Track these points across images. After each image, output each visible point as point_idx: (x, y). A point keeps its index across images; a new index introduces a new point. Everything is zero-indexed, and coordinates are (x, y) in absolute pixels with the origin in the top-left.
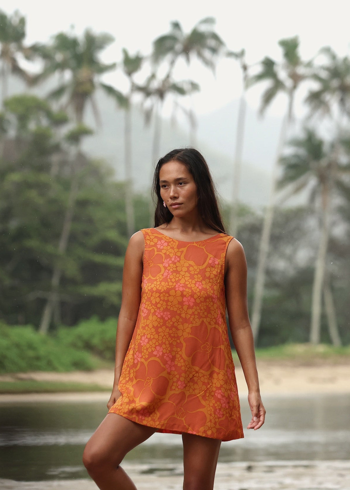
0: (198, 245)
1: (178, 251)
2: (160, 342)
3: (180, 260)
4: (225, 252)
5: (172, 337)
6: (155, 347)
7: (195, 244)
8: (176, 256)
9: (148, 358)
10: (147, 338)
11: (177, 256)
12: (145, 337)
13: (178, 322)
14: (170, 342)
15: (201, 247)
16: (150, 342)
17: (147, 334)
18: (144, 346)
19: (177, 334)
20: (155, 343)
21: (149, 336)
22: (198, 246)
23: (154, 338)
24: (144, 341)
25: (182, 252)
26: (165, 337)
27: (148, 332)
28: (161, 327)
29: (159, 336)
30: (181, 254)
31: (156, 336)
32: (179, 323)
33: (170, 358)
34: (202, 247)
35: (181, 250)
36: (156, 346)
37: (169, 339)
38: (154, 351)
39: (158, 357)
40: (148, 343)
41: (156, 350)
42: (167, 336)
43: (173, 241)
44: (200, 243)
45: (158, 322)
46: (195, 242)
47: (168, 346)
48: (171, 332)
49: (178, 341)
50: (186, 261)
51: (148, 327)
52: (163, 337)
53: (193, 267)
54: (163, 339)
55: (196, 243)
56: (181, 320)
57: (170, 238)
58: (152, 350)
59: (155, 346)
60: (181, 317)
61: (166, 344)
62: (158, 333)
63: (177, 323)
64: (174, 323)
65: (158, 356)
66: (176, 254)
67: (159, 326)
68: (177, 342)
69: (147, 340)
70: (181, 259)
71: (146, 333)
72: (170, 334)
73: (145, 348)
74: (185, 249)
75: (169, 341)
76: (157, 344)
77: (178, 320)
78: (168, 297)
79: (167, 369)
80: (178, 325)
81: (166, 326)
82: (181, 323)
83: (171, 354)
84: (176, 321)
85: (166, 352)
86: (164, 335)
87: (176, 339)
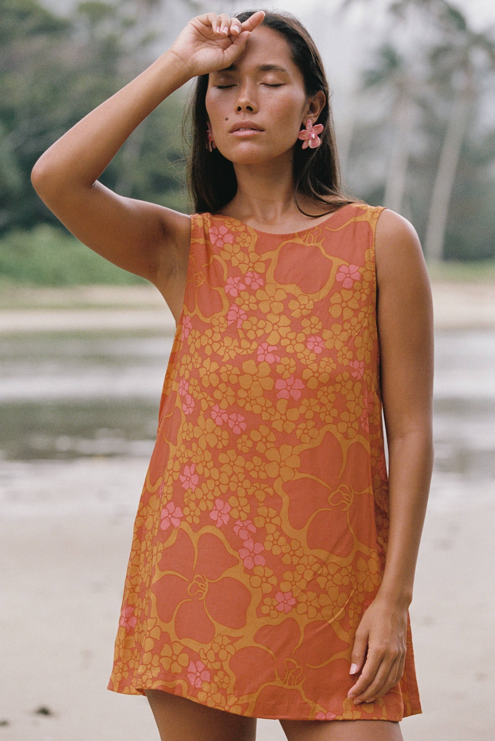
0: (305, 241)
1: (258, 261)
2: (224, 489)
3: (265, 283)
5: (253, 480)
6: (214, 502)
7: (298, 240)
8: (255, 274)
9: (200, 526)
10: (195, 472)
11: (258, 273)
12: (193, 468)
13: (267, 441)
14: (250, 492)
15: (312, 244)
16: (204, 486)
17: (197, 463)
19: (265, 472)
20: (213, 491)
21: (200, 470)
22: (306, 244)
23: (210, 477)
24: (190, 478)
25: (268, 263)
26: (235, 478)
27: (198, 459)
28: (224, 451)
29: (221, 473)
30: (267, 268)
31: (215, 473)
32: (269, 445)
33: (250, 532)
34: (316, 244)
35: (265, 257)
36: (216, 498)
37: (247, 484)
38: (211, 511)
39: (220, 528)
41: (214, 508)
42: (241, 477)
44: (310, 234)
45: (218, 437)
46: (296, 235)
47: (243, 501)
48: (249, 466)
49: (270, 491)
50: (279, 286)
51: (198, 446)
52: (230, 477)
53: (296, 299)
54: (230, 481)
55: (301, 235)
56: (272, 437)
59: (212, 498)
62: (218, 465)
63: (265, 443)
64: (255, 444)
66: (253, 267)
67: (220, 446)
68: (266, 493)
69: (196, 477)
71: (194, 460)
72: (247, 472)
74: (274, 256)
76: (218, 493)
77: (266, 437)
78: (238, 376)
79: (243, 560)
80: (267, 449)
81: (237, 450)
82: (273, 445)
83: (253, 523)
84: (261, 441)
85: (240, 518)
86: (234, 473)
87: (263, 486)
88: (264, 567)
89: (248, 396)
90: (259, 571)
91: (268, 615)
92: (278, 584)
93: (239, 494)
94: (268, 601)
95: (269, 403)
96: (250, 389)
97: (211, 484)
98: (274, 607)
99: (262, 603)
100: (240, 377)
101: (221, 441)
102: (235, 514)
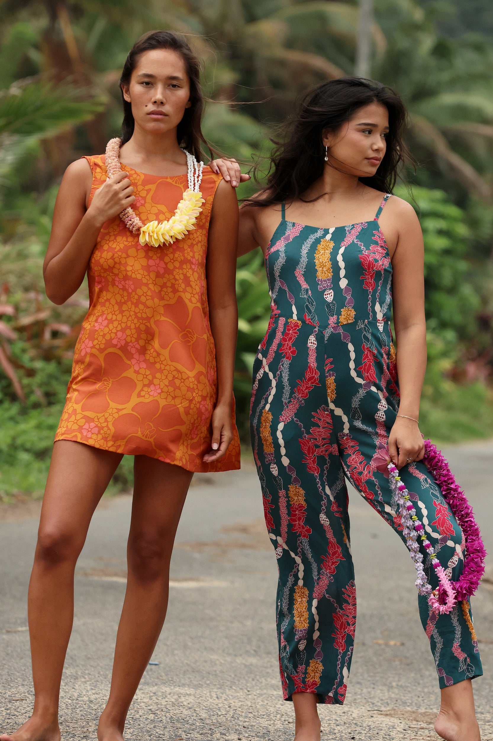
0: (173, 181)
1: (142, 190)
2: (123, 325)
3: (145, 202)
4: (213, 196)
5: (139, 319)
6: (116, 333)
7: (169, 180)
8: (139, 198)
9: (105, 349)
10: (106, 319)
11: (141, 197)
12: (104, 317)
13: (147, 295)
14: (137, 325)
15: (177, 185)
16: (111, 326)
17: (108, 314)
18: (99, 330)
19: (146, 313)
20: (117, 327)
21: (109, 317)
22: (174, 183)
23: (116, 320)
24: (101, 323)
25: (148, 191)
26: (130, 319)
27: (110, 310)
28: (125, 303)
29: (123, 316)
30: (147, 195)
31: (119, 317)
32: (148, 298)
33: (137, 349)
34: (179, 185)
35: (147, 187)
36: (117, 331)
37: (136, 321)
38: (113, 339)
39: (119, 349)
40: (107, 326)
41: (116, 337)
42: (133, 317)
43: (136, 173)
44: (177, 178)
45: (121, 295)
46: (169, 177)
47: (134, 331)
48: (137, 310)
49: (148, 324)
50: (153, 205)
51: (110, 303)
52: (128, 318)
53: (164, 214)
54: (128, 320)
55: (171, 178)
56: (149, 293)
57: (132, 170)
58: (111, 337)
59: (115, 331)
60: (149, 289)
61: (130, 329)
62: (122, 312)
63: (145, 296)
64: (140, 297)
65: (119, 346)
66: (139, 194)
67: (123, 301)
68: (146, 326)
69: (106, 322)
70: (147, 201)
71: (106, 312)
72: (136, 314)
73: (101, 334)
74: (153, 187)
75: (135, 324)
76: (119, 328)
77: (146, 293)
78: (125, 258)
79: (134, 365)
80: (147, 300)
81: (131, 301)
82: (150, 298)
83: (138, 344)
84: (143, 295)
85: (131, 341)
86: (130, 316)
87: (144, 322)
88: (145, 369)
89: (133, 269)
90: (142, 371)
91: (144, 396)
92: (152, 380)
93: (132, 328)
94: (146, 389)
95: (146, 273)
96: (133, 265)
97: (116, 324)
98: (149, 392)
99: (142, 390)
100: (127, 259)
101: (123, 297)
102: (128, 339)
